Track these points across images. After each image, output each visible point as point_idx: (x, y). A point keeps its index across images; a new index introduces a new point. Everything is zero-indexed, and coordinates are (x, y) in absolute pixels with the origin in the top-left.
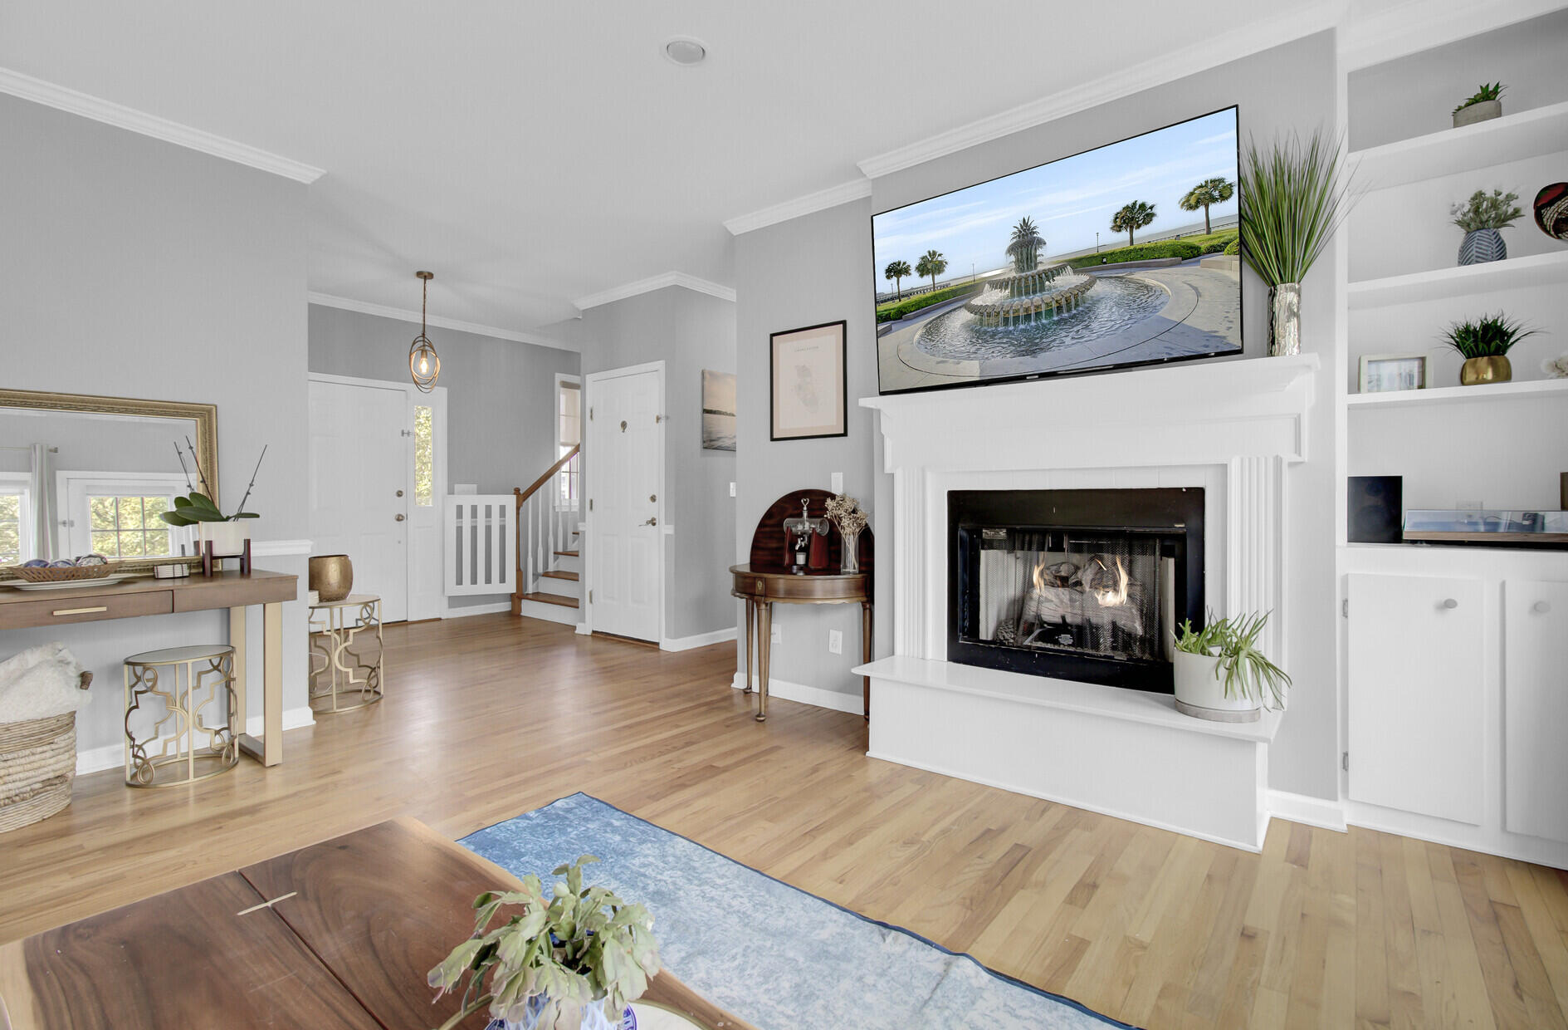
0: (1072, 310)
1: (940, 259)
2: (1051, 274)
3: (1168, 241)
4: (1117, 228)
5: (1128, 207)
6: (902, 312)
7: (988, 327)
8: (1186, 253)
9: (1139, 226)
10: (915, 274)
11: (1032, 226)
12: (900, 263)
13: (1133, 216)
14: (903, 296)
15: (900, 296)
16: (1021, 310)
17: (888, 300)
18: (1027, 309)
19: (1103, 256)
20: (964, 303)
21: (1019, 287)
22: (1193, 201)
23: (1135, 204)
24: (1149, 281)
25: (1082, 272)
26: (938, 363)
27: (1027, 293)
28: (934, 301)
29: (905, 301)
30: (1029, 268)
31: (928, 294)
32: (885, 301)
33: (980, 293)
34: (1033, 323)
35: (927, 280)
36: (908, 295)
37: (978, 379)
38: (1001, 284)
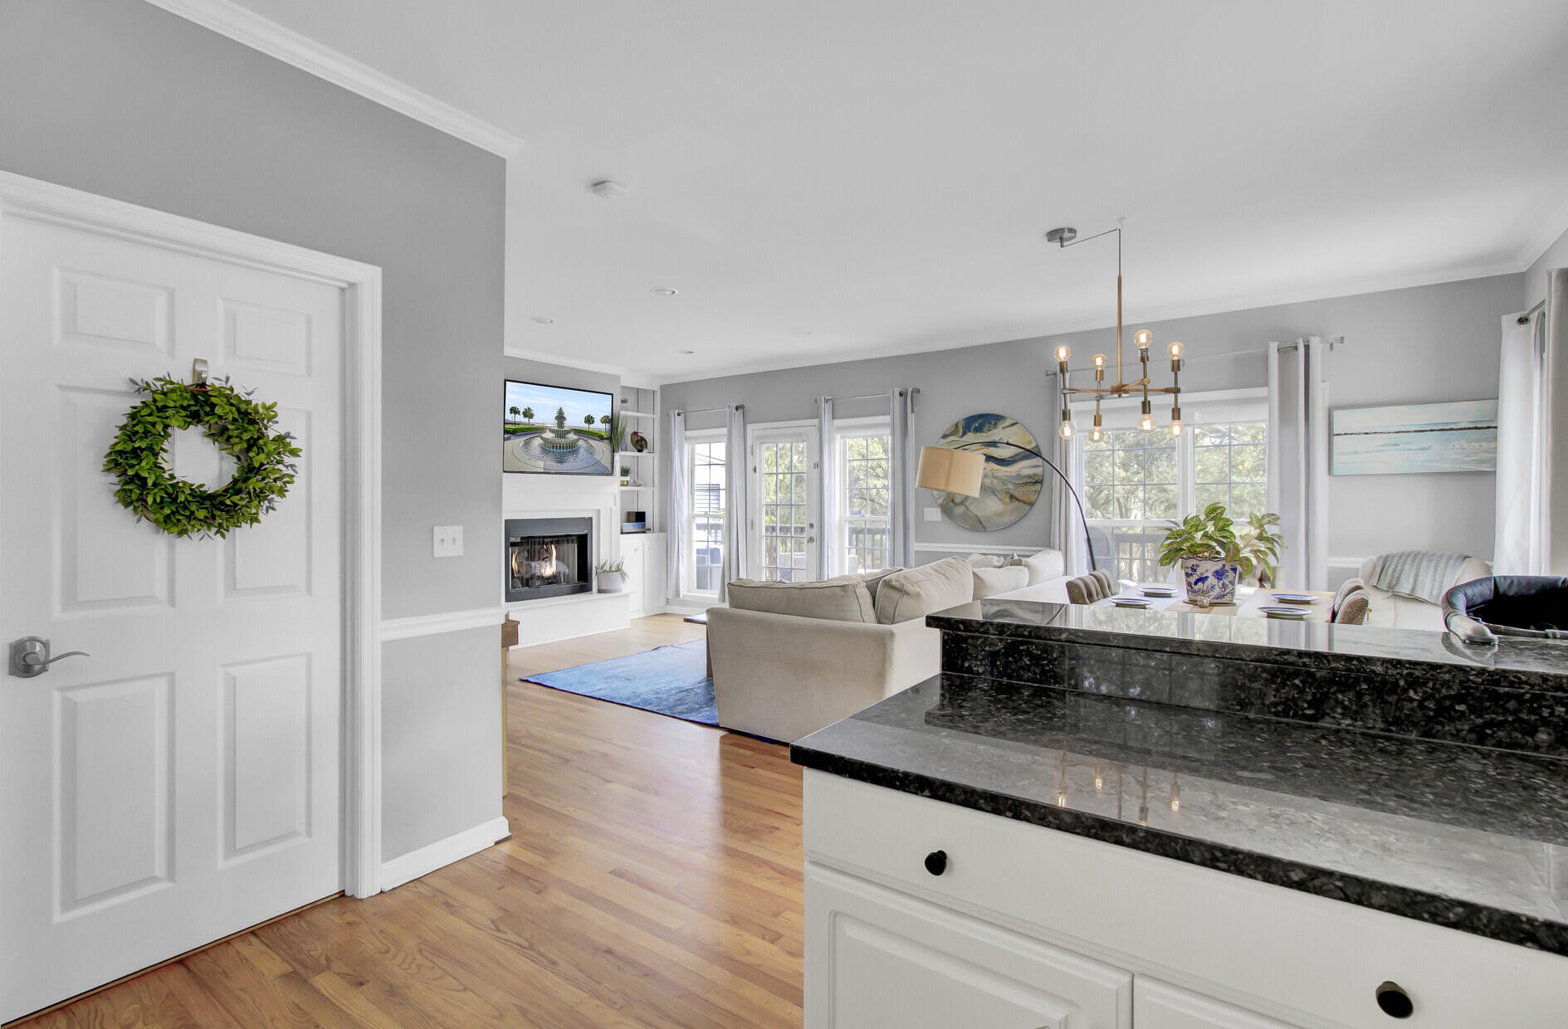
0: (572, 448)
1: (532, 412)
2: (568, 432)
3: (598, 432)
4: (586, 422)
6: (516, 431)
7: (548, 448)
8: (601, 438)
9: (591, 424)
10: (522, 416)
11: (563, 411)
12: (516, 408)
13: (589, 420)
14: (517, 424)
15: (515, 424)
16: (559, 444)
19: (582, 431)
20: (540, 435)
21: (558, 434)
22: (602, 421)
23: (590, 415)
24: (592, 444)
25: (576, 435)
26: (528, 458)
27: (561, 438)
28: (529, 430)
29: (518, 426)
30: (561, 428)
31: (527, 427)
32: (509, 424)
33: (546, 432)
34: (562, 450)
35: (526, 420)
36: (520, 424)
37: (542, 471)
38: (552, 431)
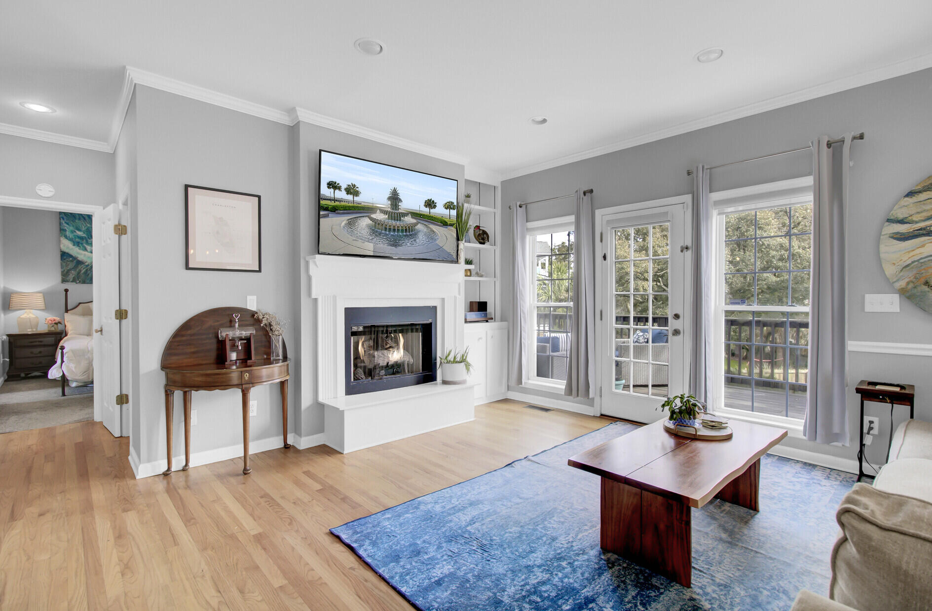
0: (409, 232)
1: (357, 189)
2: (404, 215)
3: (441, 217)
4: (426, 206)
5: (429, 200)
6: (335, 208)
7: (378, 229)
8: (444, 224)
9: (432, 209)
10: (344, 192)
11: (398, 192)
12: (335, 183)
13: (430, 204)
14: (336, 201)
15: (335, 200)
16: (392, 226)
17: (328, 200)
18: (394, 227)
19: (421, 215)
20: (368, 214)
21: (391, 216)
22: (446, 206)
23: (431, 199)
24: (435, 230)
25: (414, 218)
26: (353, 240)
27: (395, 220)
28: (353, 209)
29: (337, 203)
30: (396, 210)
31: (350, 205)
32: (326, 199)
33: (375, 213)
34: (396, 233)
35: (350, 197)
36: (340, 201)
37: (372, 254)
38: (384, 212)
